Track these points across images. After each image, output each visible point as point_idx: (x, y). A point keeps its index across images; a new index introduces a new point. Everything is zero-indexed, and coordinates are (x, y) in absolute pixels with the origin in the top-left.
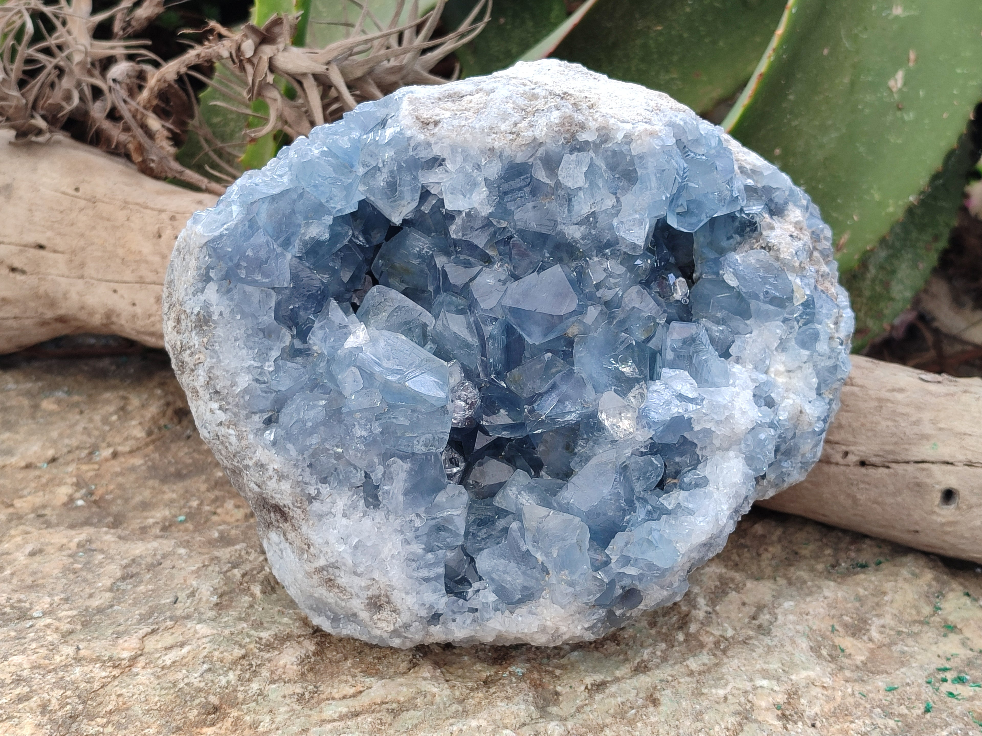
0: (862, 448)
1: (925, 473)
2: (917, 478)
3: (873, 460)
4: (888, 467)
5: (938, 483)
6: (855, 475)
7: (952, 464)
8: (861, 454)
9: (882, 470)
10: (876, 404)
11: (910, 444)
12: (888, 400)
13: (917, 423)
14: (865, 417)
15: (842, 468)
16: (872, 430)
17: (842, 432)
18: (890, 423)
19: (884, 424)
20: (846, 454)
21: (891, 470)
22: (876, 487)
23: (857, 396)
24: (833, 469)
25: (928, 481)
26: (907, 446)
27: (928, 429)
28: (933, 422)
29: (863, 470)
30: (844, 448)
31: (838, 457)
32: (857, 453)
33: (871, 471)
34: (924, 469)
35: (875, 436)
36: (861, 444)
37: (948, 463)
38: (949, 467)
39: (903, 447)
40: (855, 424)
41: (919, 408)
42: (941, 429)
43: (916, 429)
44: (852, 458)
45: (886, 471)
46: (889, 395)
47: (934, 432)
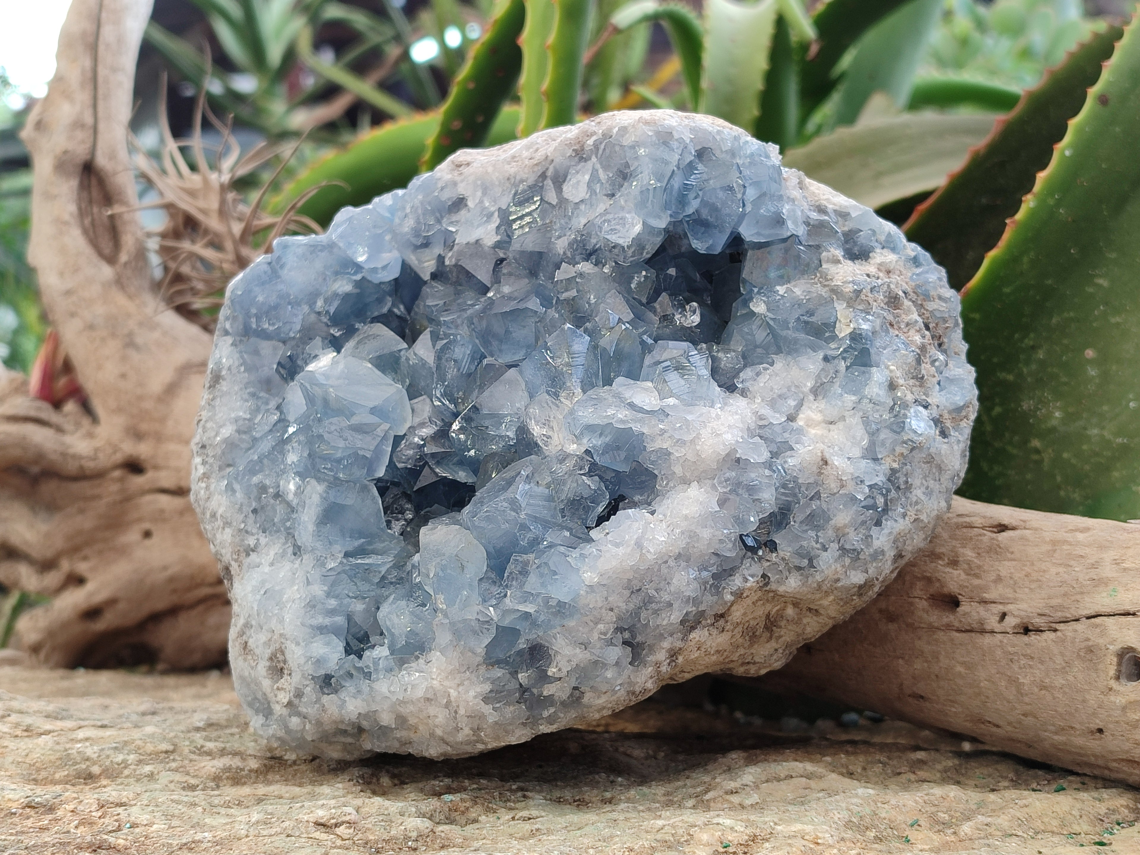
0: (1023, 606)
1: (1098, 630)
2: (1088, 640)
3: (1038, 621)
4: (1055, 630)
5: (1113, 642)
6: (1013, 646)
7: (1134, 614)
8: (1023, 614)
9: (1049, 636)
10: (1049, 547)
11: (1082, 593)
12: (1065, 542)
13: (1094, 566)
14: (1033, 564)
15: (999, 636)
16: (1038, 580)
17: (1000, 587)
18: (1061, 570)
19: (1053, 570)
20: (1003, 616)
21: (1059, 634)
22: (1042, 662)
23: (1027, 540)
24: (987, 640)
25: (1101, 641)
26: (1078, 597)
27: (1108, 571)
28: (1116, 562)
29: (1025, 639)
30: (1001, 608)
31: (993, 622)
32: (1016, 613)
33: (1033, 637)
34: (1097, 626)
35: (1040, 587)
36: (1023, 600)
37: (1127, 614)
38: (1130, 618)
39: (1073, 598)
40: (1017, 576)
41: (1102, 547)
42: (1125, 569)
43: (1093, 574)
44: (1011, 621)
45: (1051, 635)
46: (1069, 537)
47: (1115, 575)
